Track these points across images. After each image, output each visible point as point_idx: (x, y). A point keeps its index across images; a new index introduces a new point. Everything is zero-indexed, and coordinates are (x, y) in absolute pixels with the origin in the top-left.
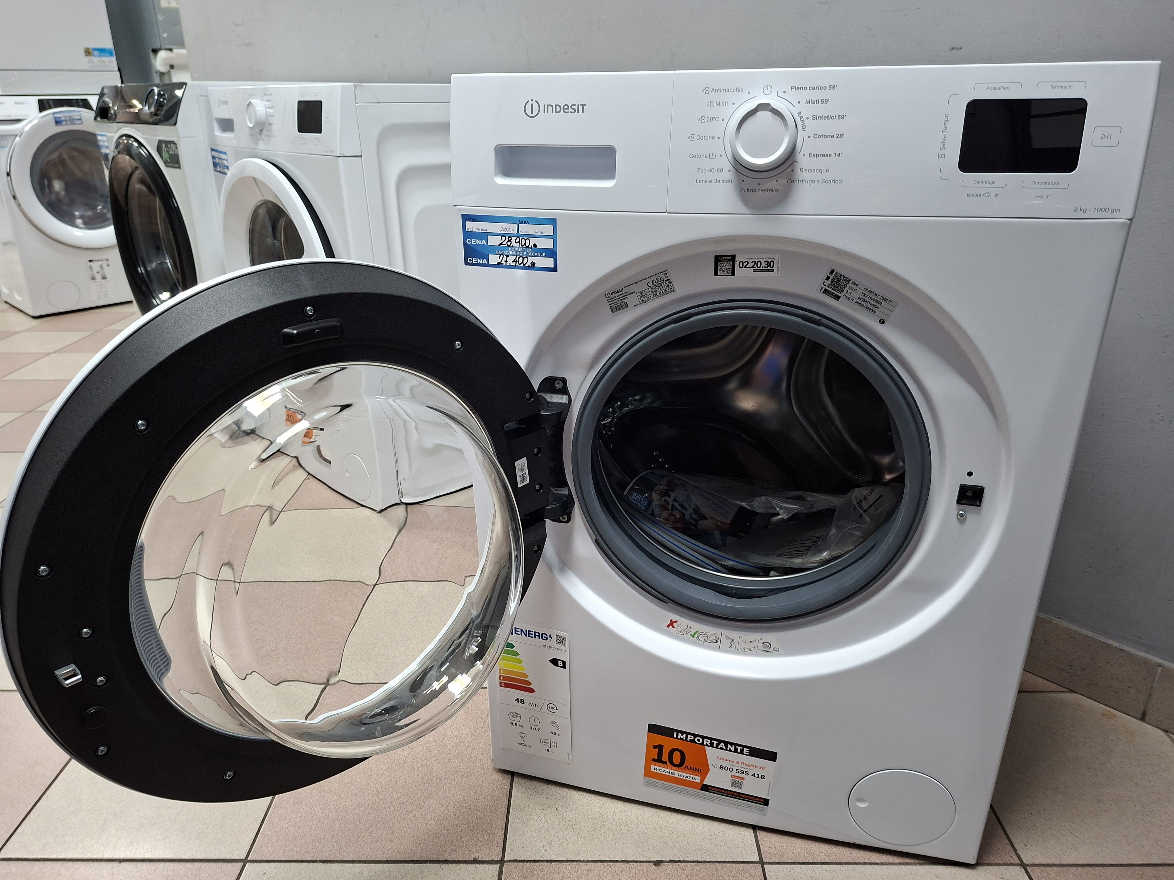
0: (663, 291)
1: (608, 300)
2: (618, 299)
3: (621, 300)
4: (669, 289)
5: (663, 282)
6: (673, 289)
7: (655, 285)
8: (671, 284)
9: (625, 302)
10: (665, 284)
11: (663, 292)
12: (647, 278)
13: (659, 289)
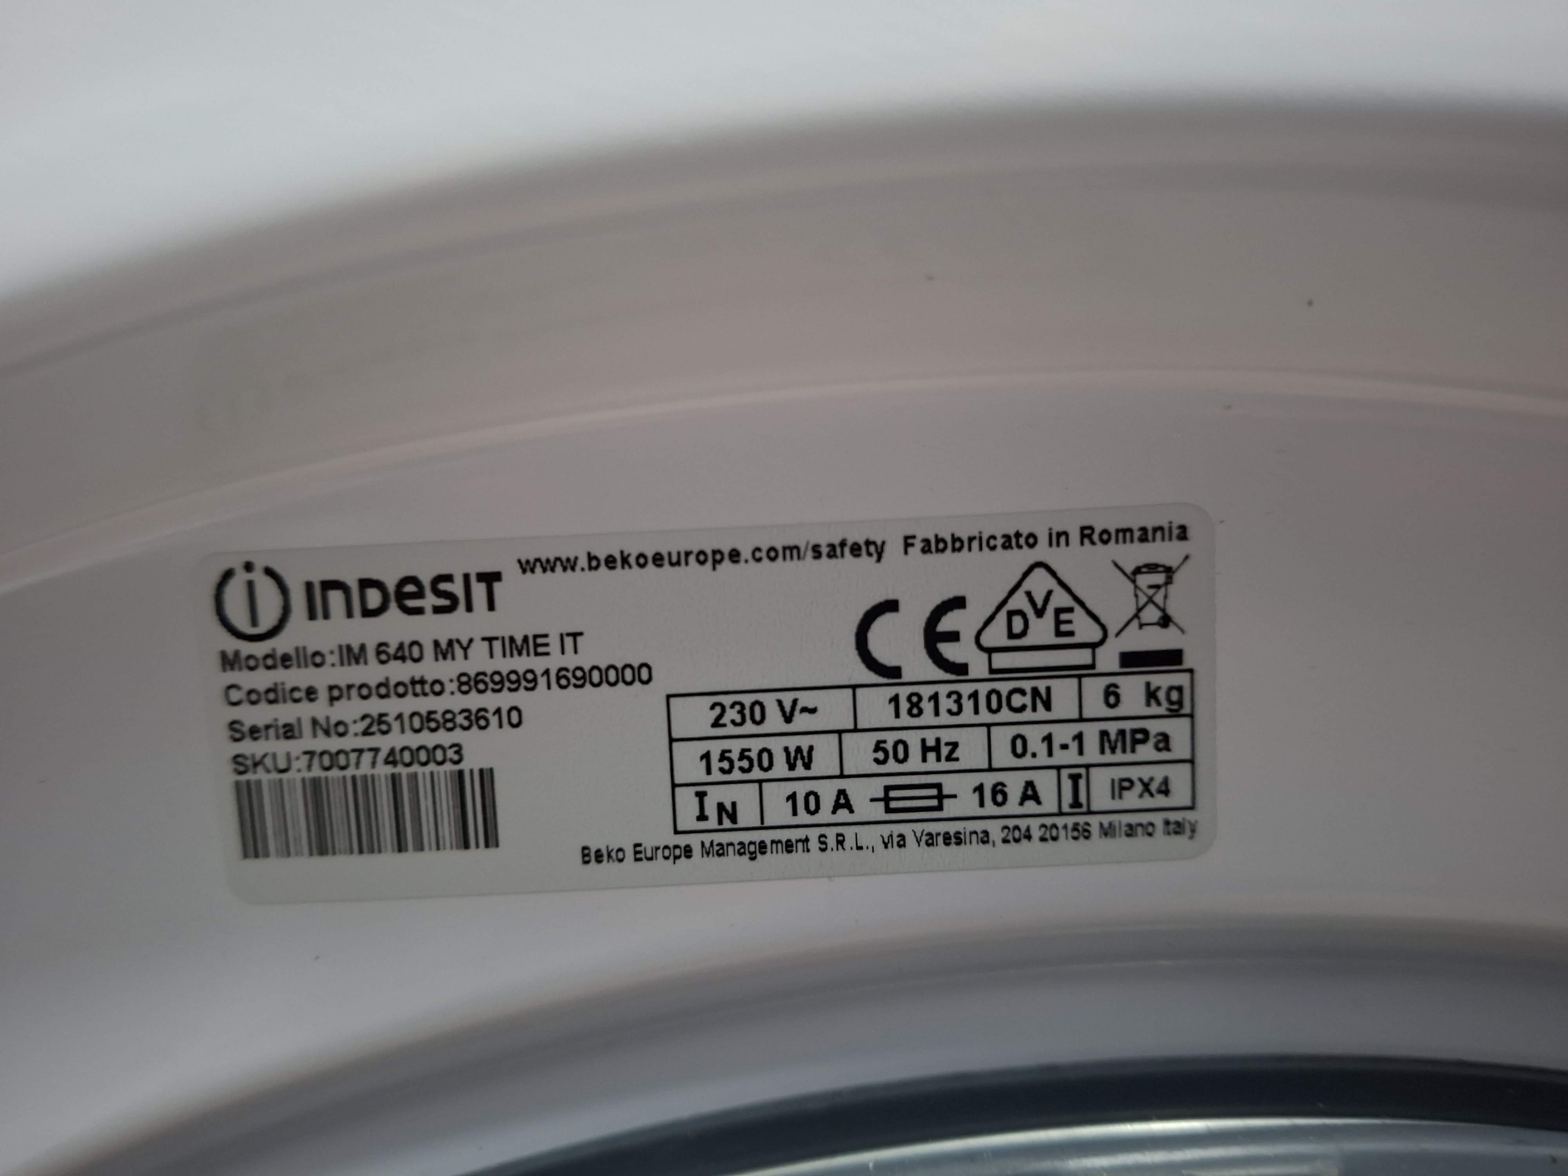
0: (1045, 783)
1: (229, 662)
2: (384, 689)
3: (429, 721)
4: (1122, 786)
5: (1081, 672)
6: (1180, 795)
7: (961, 669)
8: (1177, 729)
9: (471, 763)
10: (1095, 706)
11: (1030, 793)
12: (877, 550)
13: (1002, 737)
